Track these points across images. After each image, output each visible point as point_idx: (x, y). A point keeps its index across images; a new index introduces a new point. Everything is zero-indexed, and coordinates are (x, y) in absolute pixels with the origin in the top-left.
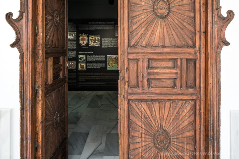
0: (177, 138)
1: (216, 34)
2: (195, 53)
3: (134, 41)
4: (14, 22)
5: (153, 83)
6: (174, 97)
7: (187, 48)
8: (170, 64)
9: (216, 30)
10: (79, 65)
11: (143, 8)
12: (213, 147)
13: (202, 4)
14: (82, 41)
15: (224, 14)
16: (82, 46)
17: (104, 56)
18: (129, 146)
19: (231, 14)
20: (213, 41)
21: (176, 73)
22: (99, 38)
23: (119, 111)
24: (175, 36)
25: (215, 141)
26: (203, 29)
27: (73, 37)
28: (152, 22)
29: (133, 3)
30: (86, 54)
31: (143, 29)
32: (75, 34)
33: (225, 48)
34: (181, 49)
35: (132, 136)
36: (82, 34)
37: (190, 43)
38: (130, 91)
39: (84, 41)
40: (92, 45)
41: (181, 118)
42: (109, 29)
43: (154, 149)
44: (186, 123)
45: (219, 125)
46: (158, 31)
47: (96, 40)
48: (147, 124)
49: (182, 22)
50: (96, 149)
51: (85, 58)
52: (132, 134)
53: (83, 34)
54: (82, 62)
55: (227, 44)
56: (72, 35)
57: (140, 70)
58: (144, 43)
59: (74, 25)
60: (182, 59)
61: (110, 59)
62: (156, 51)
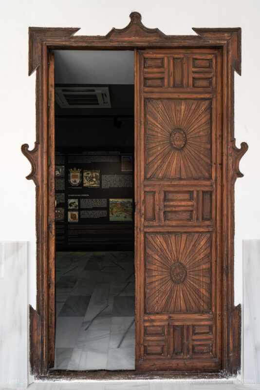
0: (193, 271)
1: (231, 165)
2: (211, 186)
3: (150, 173)
4: (29, 153)
5: (170, 215)
6: (190, 230)
7: (204, 180)
8: (187, 196)
9: (230, 162)
10: (69, 214)
11: (159, 140)
12: (227, 277)
13: (218, 136)
14: (74, 180)
15: (238, 146)
16: (73, 186)
17: (106, 200)
18: (145, 280)
19: (245, 146)
20: (227, 173)
21: (192, 206)
22: (98, 174)
23: (135, 244)
24: (191, 167)
25: (230, 272)
26: (219, 161)
27: (60, 172)
28: (169, 153)
29: (149, 135)
30: (79, 198)
31: (160, 161)
32: (62, 168)
33: (238, 180)
34: (198, 181)
35: (149, 269)
36: (73, 170)
37: (207, 175)
38: (146, 224)
39: (76, 179)
40: (87, 184)
41: (197, 250)
42: (112, 161)
43: (170, 283)
44: (202, 256)
45: (233, 255)
46: (175, 163)
47: (93, 177)
48: (163, 257)
49: (198, 153)
50: (103, 310)
51: (77, 204)
52: (148, 267)
53: (75, 169)
54: (73, 209)
55: (241, 175)
56: (59, 170)
57: (157, 203)
58: (160, 175)
59: (61, 155)
60: (198, 192)
61: (114, 205)
62: (173, 183)
